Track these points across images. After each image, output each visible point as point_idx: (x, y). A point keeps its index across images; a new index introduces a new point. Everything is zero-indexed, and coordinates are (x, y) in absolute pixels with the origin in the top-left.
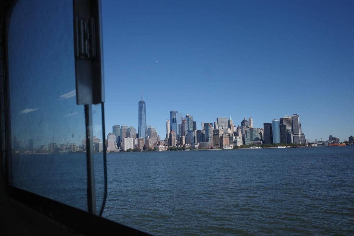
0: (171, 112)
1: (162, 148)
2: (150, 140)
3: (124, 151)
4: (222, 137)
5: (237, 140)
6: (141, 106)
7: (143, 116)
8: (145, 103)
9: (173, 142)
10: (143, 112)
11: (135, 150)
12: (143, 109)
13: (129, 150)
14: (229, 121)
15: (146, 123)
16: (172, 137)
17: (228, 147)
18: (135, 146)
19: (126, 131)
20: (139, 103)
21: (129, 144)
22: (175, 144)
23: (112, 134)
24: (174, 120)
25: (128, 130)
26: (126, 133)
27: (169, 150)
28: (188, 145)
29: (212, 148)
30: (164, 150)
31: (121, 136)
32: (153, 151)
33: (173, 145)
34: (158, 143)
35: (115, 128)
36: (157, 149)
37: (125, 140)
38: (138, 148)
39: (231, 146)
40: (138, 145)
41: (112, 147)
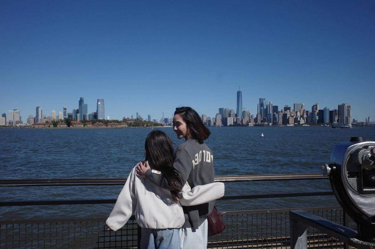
0: (260, 99)
1: (251, 124)
2: (244, 119)
3: (227, 126)
4: (289, 118)
5: (301, 120)
6: (239, 94)
7: (240, 102)
8: (241, 93)
9: (258, 121)
10: (240, 99)
11: (234, 126)
12: (240, 97)
13: (230, 125)
14: (302, 106)
15: (242, 106)
16: (258, 117)
17: (291, 124)
18: (234, 122)
19: (228, 112)
20: (237, 93)
21: (230, 121)
22: (260, 122)
23: (218, 114)
24: (261, 105)
25: (229, 111)
26: (228, 114)
27: (255, 125)
28: (266, 123)
29: (280, 125)
30: (252, 125)
31: (225, 116)
32: (245, 126)
33: (258, 122)
34: (249, 121)
35: (221, 110)
36: (247, 125)
37: (228, 119)
38: (236, 124)
39: (295, 124)
40: (236, 122)
41: (219, 123)
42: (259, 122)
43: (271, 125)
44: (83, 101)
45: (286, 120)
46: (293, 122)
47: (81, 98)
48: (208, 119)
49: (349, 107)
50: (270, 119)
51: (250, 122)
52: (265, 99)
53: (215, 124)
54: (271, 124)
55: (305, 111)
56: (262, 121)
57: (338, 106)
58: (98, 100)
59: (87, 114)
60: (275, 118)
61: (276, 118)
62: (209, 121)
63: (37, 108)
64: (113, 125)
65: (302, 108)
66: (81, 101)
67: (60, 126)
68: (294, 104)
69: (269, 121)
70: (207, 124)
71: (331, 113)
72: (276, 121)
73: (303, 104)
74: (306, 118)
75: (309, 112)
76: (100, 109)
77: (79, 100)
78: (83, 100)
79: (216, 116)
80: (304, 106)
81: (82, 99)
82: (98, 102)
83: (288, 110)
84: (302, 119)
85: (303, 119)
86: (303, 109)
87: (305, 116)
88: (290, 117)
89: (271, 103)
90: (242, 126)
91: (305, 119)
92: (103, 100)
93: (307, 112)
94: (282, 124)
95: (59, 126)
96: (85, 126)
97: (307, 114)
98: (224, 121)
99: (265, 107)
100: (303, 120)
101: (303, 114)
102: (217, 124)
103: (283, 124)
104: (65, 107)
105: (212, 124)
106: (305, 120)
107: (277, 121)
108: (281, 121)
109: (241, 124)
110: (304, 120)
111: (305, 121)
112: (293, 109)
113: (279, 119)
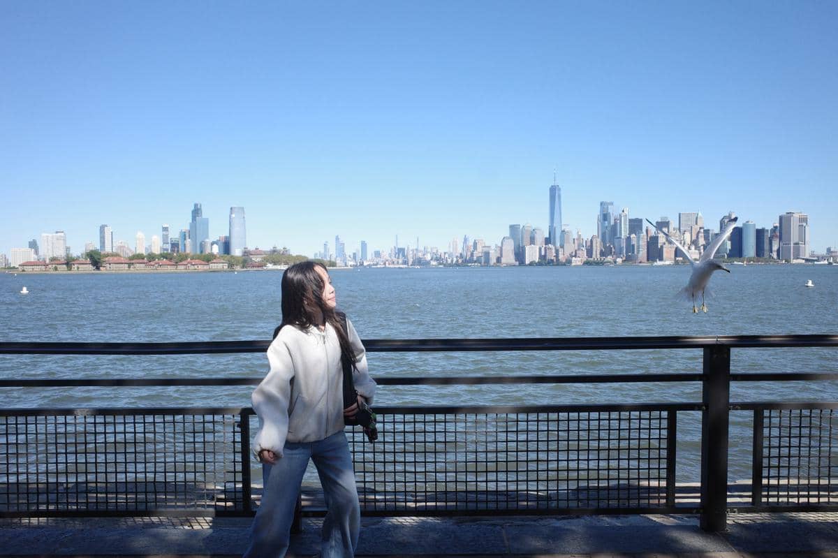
0: (602, 204)
1: (578, 261)
2: (560, 250)
3: (526, 265)
4: (662, 247)
6: (554, 192)
7: (556, 211)
8: (559, 190)
9: (594, 253)
10: (557, 204)
11: (539, 264)
12: (557, 200)
13: (531, 264)
14: (697, 218)
17: (665, 261)
18: (541, 257)
19: (530, 233)
20: (550, 189)
21: (532, 254)
22: (598, 256)
23: (508, 238)
24: (605, 217)
25: (532, 232)
26: (529, 237)
27: (587, 263)
28: (609, 258)
29: (640, 262)
30: (579, 263)
31: (522, 243)
32: (564, 265)
33: (594, 256)
34: (574, 254)
35: (513, 228)
36: (569, 262)
37: (528, 248)
38: (544, 261)
39: (677, 259)
40: (545, 256)
41: (509, 258)
42: (596, 255)
43: (621, 262)
44: (199, 212)
45: (654, 252)
46: (673, 256)
47: (196, 205)
48: (485, 249)
49: (804, 220)
50: (621, 249)
51: (575, 256)
52: (614, 204)
53: (499, 260)
54: (619, 260)
55: (702, 230)
56: (602, 254)
57: (778, 219)
58: (231, 209)
59: (207, 240)
60: (630, 247)
61: (633, 245)
62: (487, 254)
63: (102, 228)
64: (189, 265)
65: (696, 224)
66: (196, 212)
67: (78, 268)
68: (680, 214)
69: (619, 254)
70: (483, 262)
71: (760, 233)
72: (633, 253)
73: (700, 214)
74: (704, 245)
75: (711, 232)
76: (236, 229)
77: (193, 208)
78: (200, 209)
79: (502, 243)
80: (701, 218)
81: (199, 207)
82: (231, 213)
83: (665, 227)
84: (693, 248)
85: (697, 248)
86: (697, 228)
87: (702, 241)
88: (664, 244)
89: (626, 212)
90: (558, 265)
91: (702, 247)
92: (243, 208)
93: (707, 232)
94: (646, 261)
95: (76, 269)
96: (129, 267)
97: (706, 238)
98: (520, 255)
99: (612, 222)
100: (697, 251)
101: (697, 237)
102: (503, 260)
103: (648, 260)
104: (165, 226)
105: (493, 261)
106: (702, 251)
107: (636, 253)
108: (643, 253)
109: (555, 260)
110: (699, 250)
111: (700, 253)
112: (678, 227)
113: (638, 247)
